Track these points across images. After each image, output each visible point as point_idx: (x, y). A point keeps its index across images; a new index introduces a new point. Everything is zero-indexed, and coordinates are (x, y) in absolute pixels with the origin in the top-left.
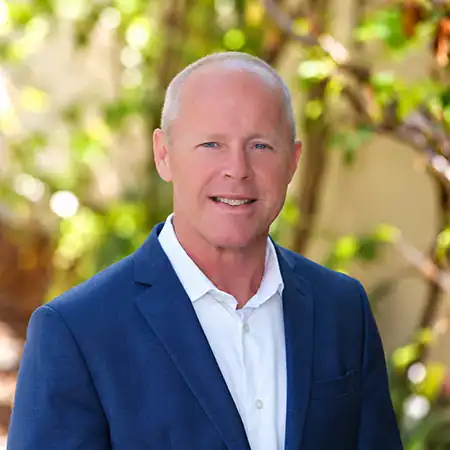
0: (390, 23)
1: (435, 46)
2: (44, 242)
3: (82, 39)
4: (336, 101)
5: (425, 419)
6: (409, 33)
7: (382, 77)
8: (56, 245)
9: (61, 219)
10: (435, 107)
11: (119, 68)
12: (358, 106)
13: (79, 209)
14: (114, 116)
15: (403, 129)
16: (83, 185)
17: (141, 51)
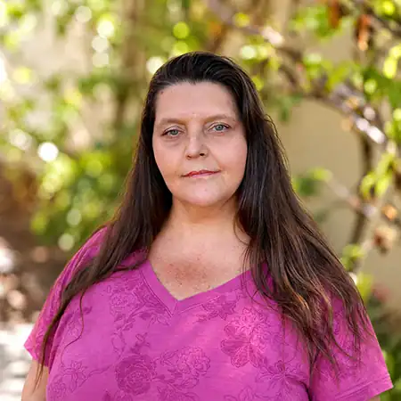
0: (319, 17)
1: (356, 35)
2: (30, 180)
7: (313, 58)
10: (358, 81)
11: (90, 51)
12: (292, 79)
13: (59, 155)
14: (87, 86)
16: (61, 138)
17: (109, 39)
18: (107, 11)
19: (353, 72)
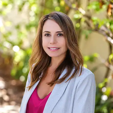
0: (96, 5)
1: (108, 11)
2: (11, 58)
3: (20, 9)
4: (83, 24)
5: (106, 101)
6: (101, 7)
7: (94, 18)
8: (14, 59)
9: (15, 52)
10: (108, 25)
11: (29, 16)
12: (89, 25)
13: (20, 50)
14: (28, 27)
15: (100, 30)
16: (20, 44)
17: (35, 12)
18: (34, 3)
19: (107, 22)
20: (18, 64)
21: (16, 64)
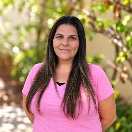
3: (20, 10)
4: (87, 25)
7: (99, 19)
8: (14, 59)
12: (93, 26)
13: (19, 51)
14: (28, 28)
17: (35, 13)
18: (35, 3)
19: (113, 24)
20: (18, 65)
21: (16, 64)
